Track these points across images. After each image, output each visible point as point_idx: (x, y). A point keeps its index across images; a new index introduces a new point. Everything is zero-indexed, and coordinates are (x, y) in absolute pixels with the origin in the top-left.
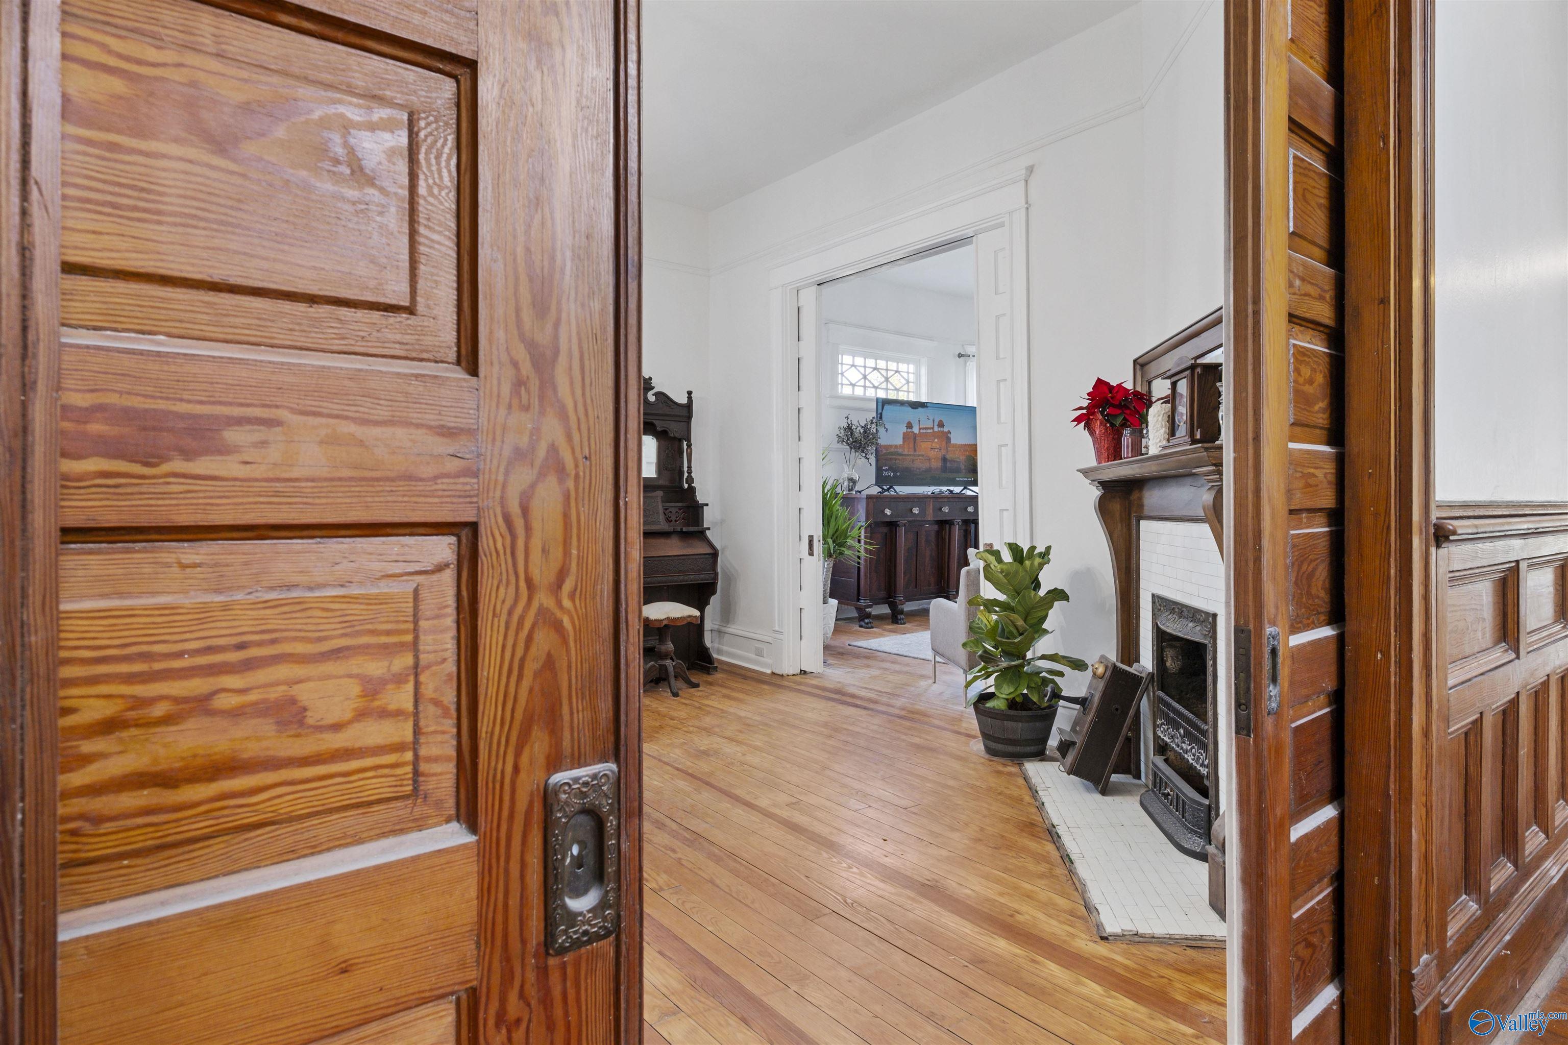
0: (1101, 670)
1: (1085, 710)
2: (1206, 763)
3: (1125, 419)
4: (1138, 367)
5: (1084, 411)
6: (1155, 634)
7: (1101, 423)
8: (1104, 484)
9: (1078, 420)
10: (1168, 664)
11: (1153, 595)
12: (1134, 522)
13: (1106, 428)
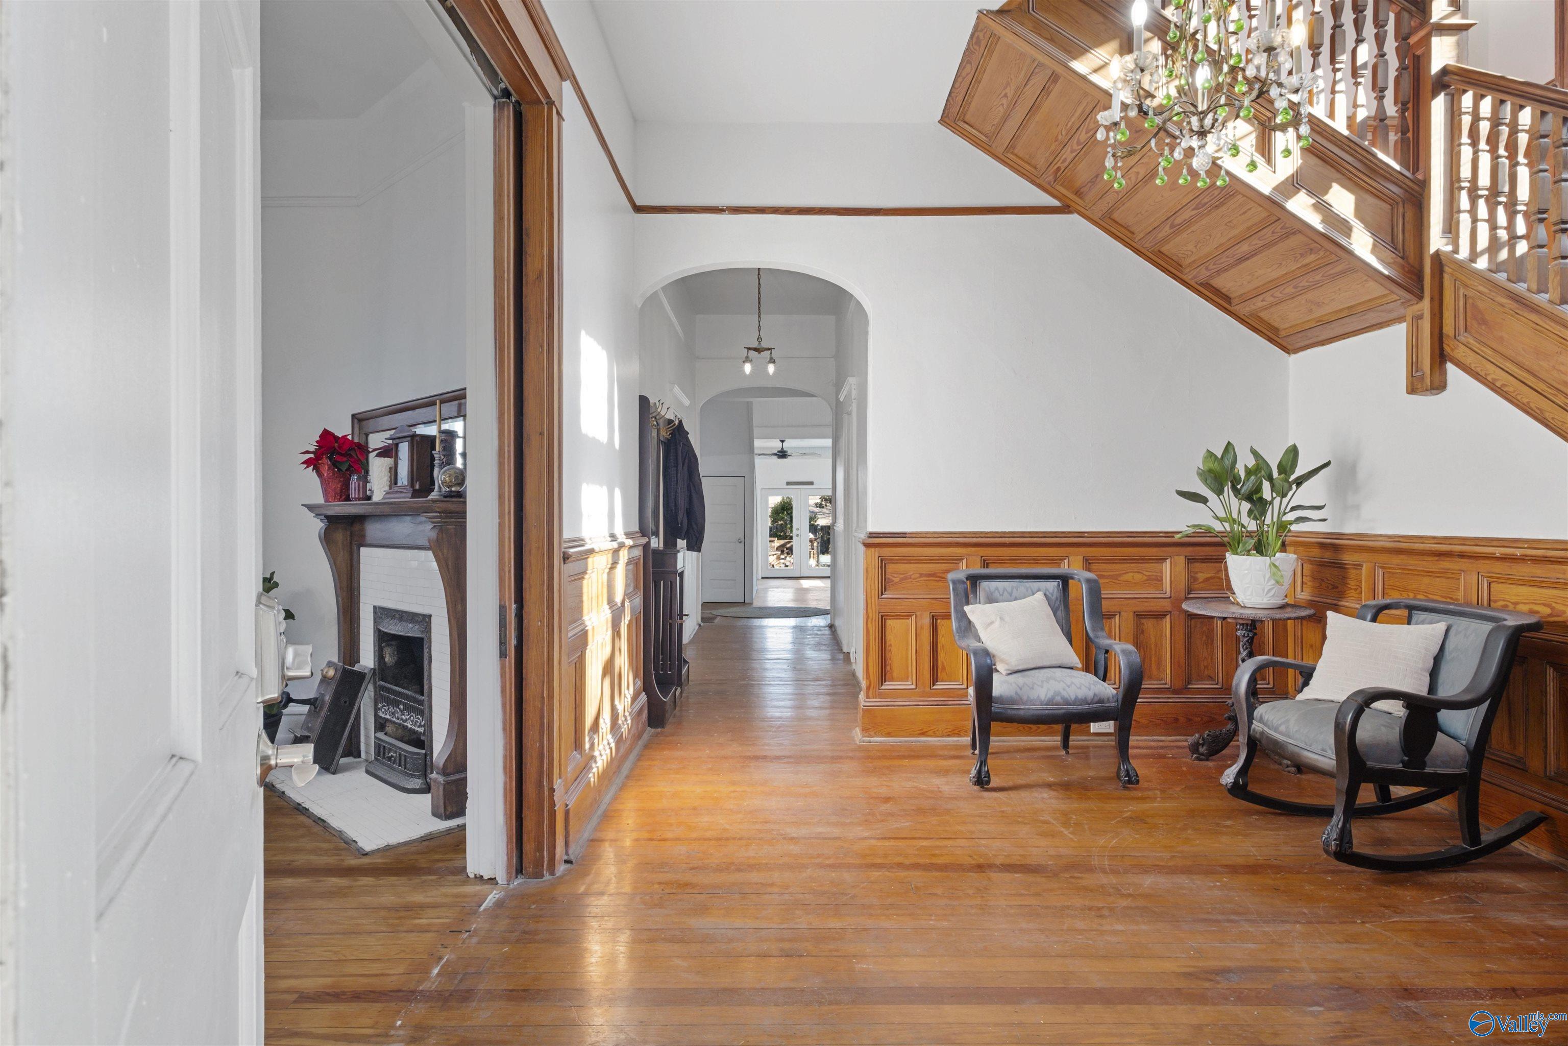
0: (331, 673)
2: (423, 724)
3: (350, 466)
4: (356, 421)
5: (312, 456)
6: (376, 639)
7: (329, 468)
8: (327, 517)
9: (308, 463)
10: (387, 660)
11: (375, 607)
12: (355, 548)
13: (334, 472)
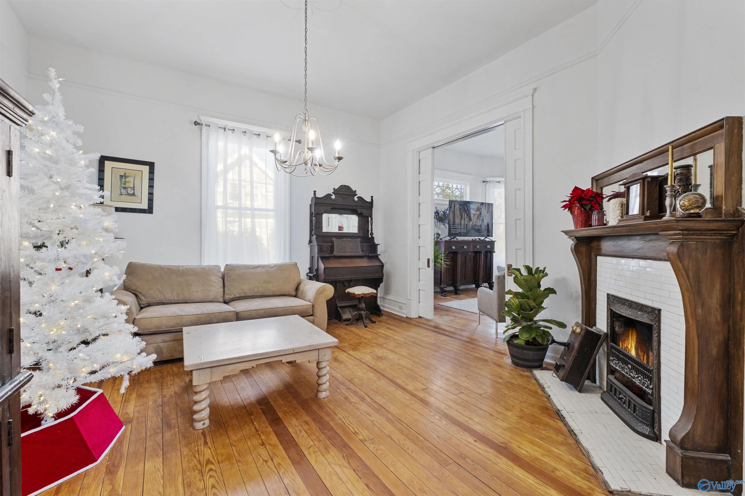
0: (578, 330)
1: (569, 349)
2: (651, 387)
3: (592, 206)
4: (594, 181)
5: (568, 203)
6: (609, 315)
7: (578, 209)
8: (576, 238)
9: (565, 207)
10: (617, 329)
11: (608, 295)
12: (593, 256)
13: (581, 211)
